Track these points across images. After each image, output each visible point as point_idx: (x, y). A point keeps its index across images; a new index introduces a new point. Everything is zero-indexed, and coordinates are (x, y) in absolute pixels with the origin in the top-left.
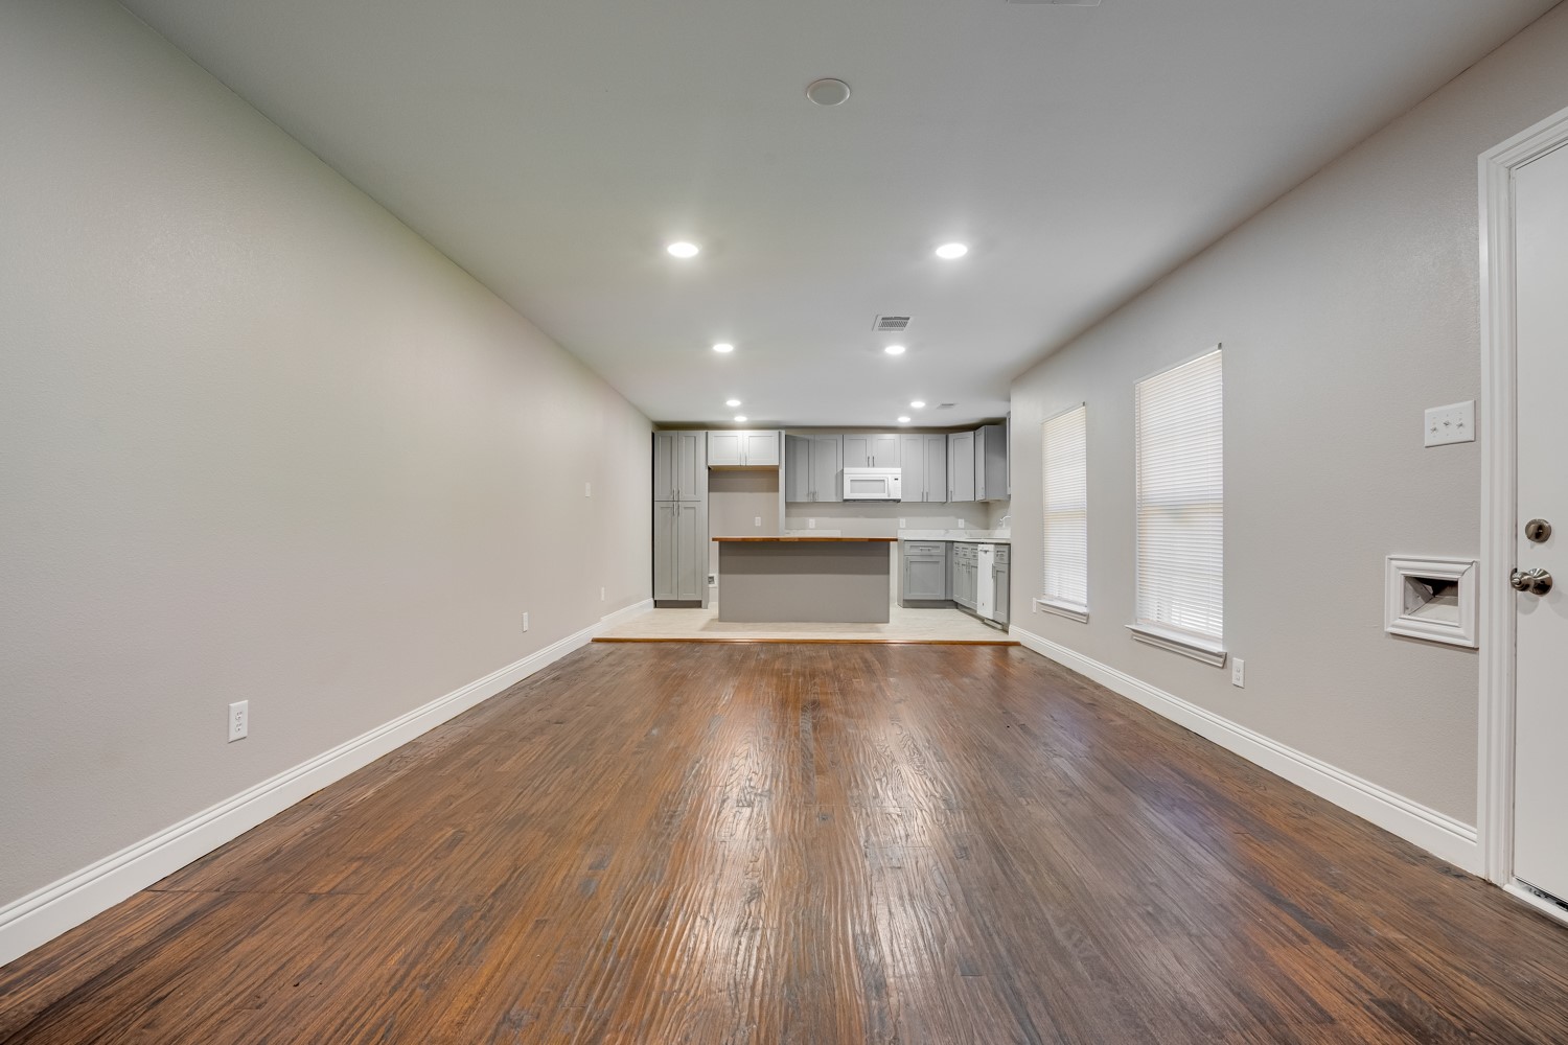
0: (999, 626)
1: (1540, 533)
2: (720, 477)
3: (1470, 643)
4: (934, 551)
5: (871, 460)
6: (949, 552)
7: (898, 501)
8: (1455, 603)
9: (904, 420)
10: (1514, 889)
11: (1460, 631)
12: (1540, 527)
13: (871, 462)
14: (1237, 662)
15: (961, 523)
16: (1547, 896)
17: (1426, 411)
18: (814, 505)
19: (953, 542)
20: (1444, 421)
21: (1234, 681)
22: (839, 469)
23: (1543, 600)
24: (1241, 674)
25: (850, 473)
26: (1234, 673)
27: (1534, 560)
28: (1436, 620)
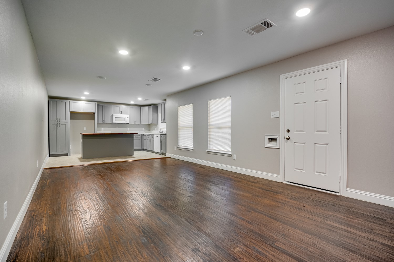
0: (162, 154)
1: (288, 131)
2: (75, 115)
3: (279, 148)
4: (138, 136)
5: (121, 112)
6: (142, 137)
7: (128, 123)
8: (276, 142)
9: (132, 102)
10: (285, 182)
11: (277, 146)
12: (289, 130)
13: (121, 113)
14: (235, 156)
15: (143, 129)
16: (289, 182)
17: (272, 112)
18: (104, 124)
19: (143, 134)
20: (274, 114)
21: (234, 159)
22: (112, 114)
23: (289, 140)
24: (235, 157)
25: (115, 116)
26: (234, 157)
27: (287, 135)
28: (273, 144)
